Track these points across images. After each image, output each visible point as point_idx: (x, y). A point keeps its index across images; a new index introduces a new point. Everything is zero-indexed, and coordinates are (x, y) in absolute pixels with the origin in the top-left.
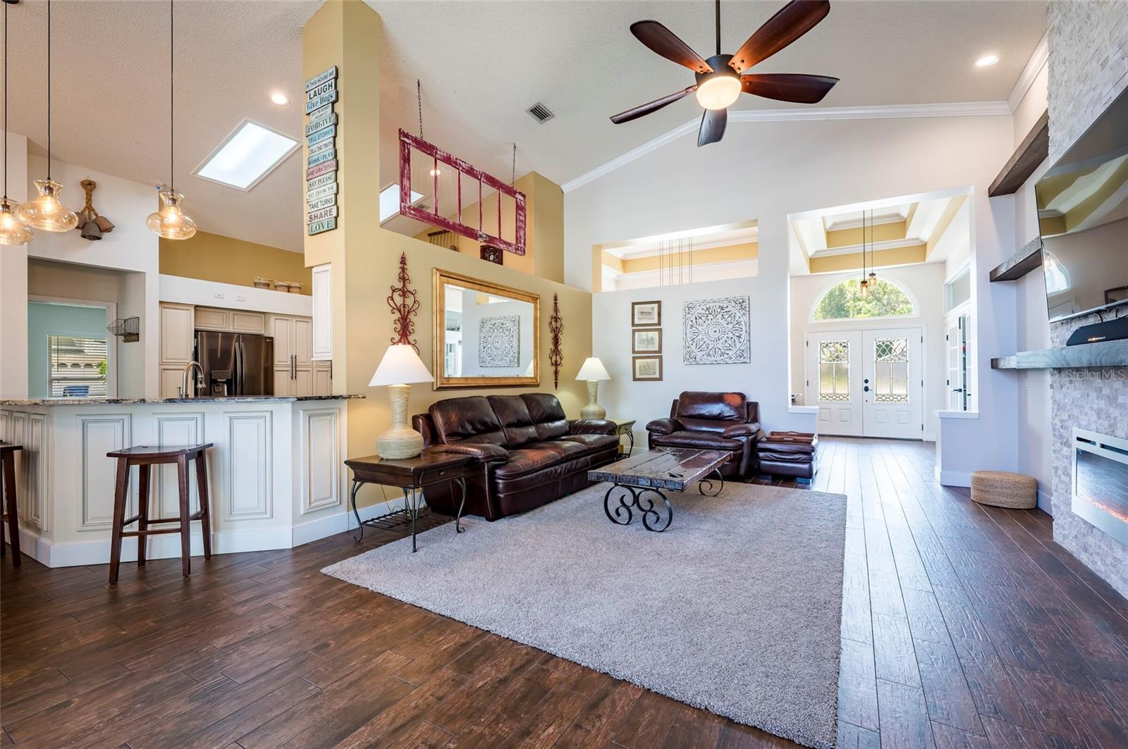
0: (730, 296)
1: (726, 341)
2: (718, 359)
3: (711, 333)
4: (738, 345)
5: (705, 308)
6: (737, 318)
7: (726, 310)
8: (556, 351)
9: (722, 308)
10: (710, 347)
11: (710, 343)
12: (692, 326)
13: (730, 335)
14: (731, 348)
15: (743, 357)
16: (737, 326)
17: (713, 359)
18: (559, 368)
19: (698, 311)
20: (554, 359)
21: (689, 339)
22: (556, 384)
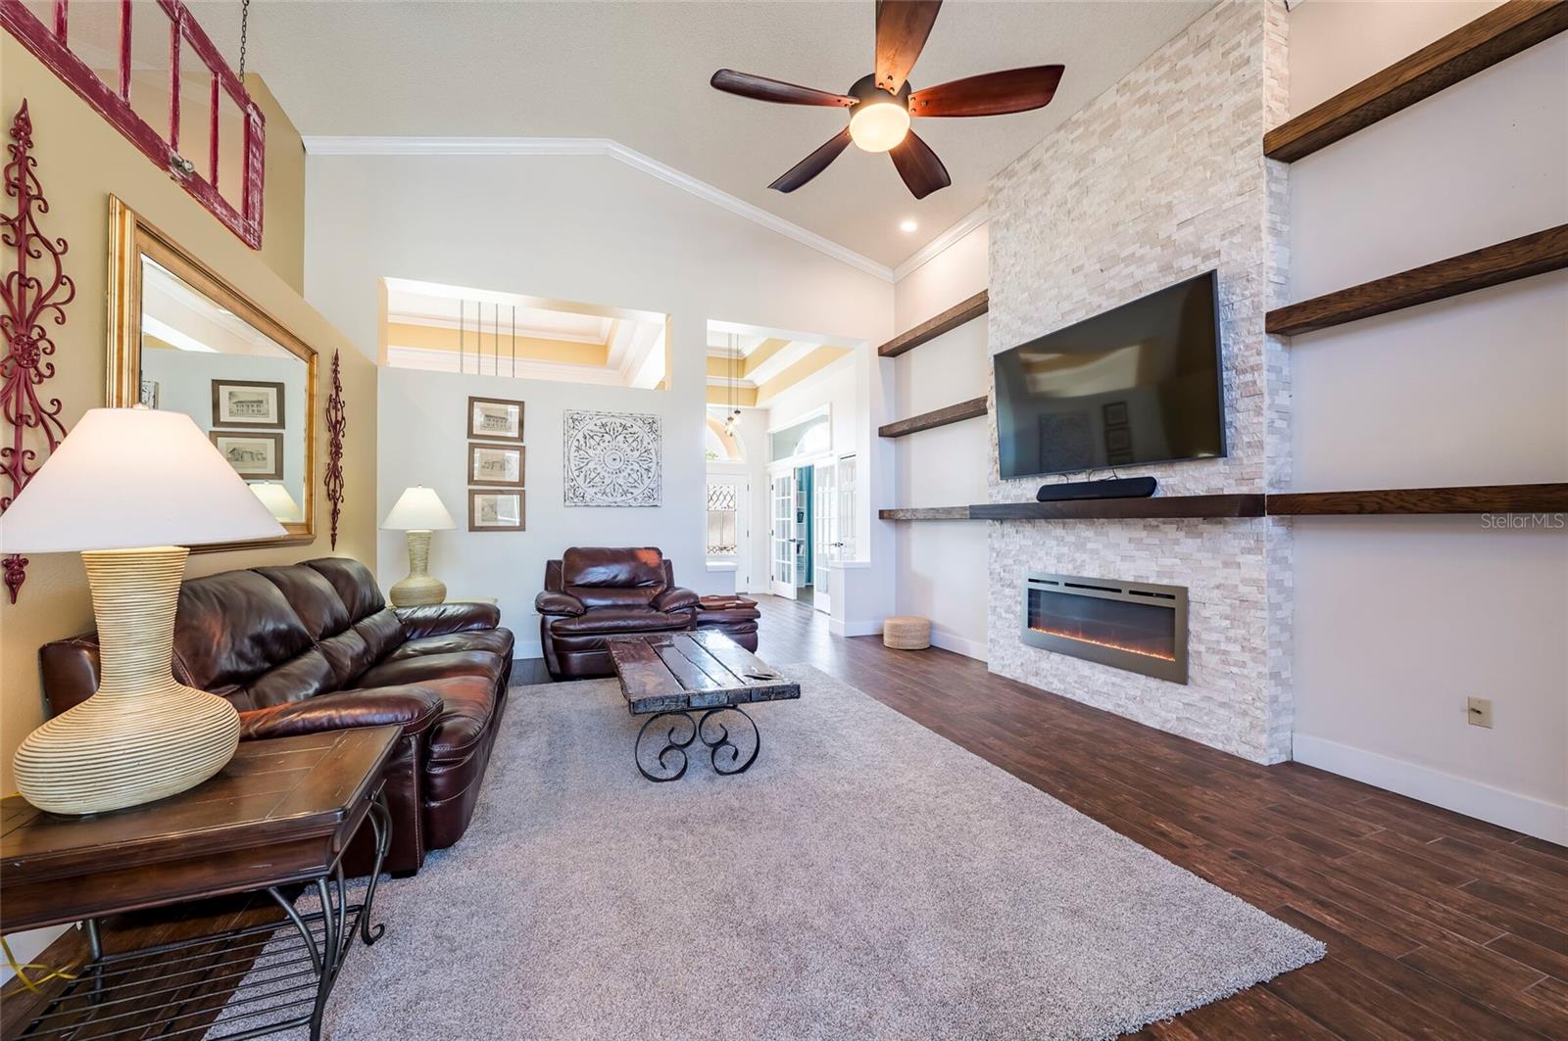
0: (637, 412)
1: (629, 475)
2: (619, 499)
3: (608, 461)
4: (647, 481)
5: (599, 423)
6: (645, 444)
7: (630, 430)
8: (334, 472)
9: (625, 427)
10: (607, 481)
11: (607, 475)
12: (578, 449)
13: (636, 467)
14: (636, 484)
15: (652, 500)
16: (646, 454)
17: (611, 499)
18: (340, 506)
19: (589, 426)
20: (332, 486)
21: (574, 468)
22: (334, 536)
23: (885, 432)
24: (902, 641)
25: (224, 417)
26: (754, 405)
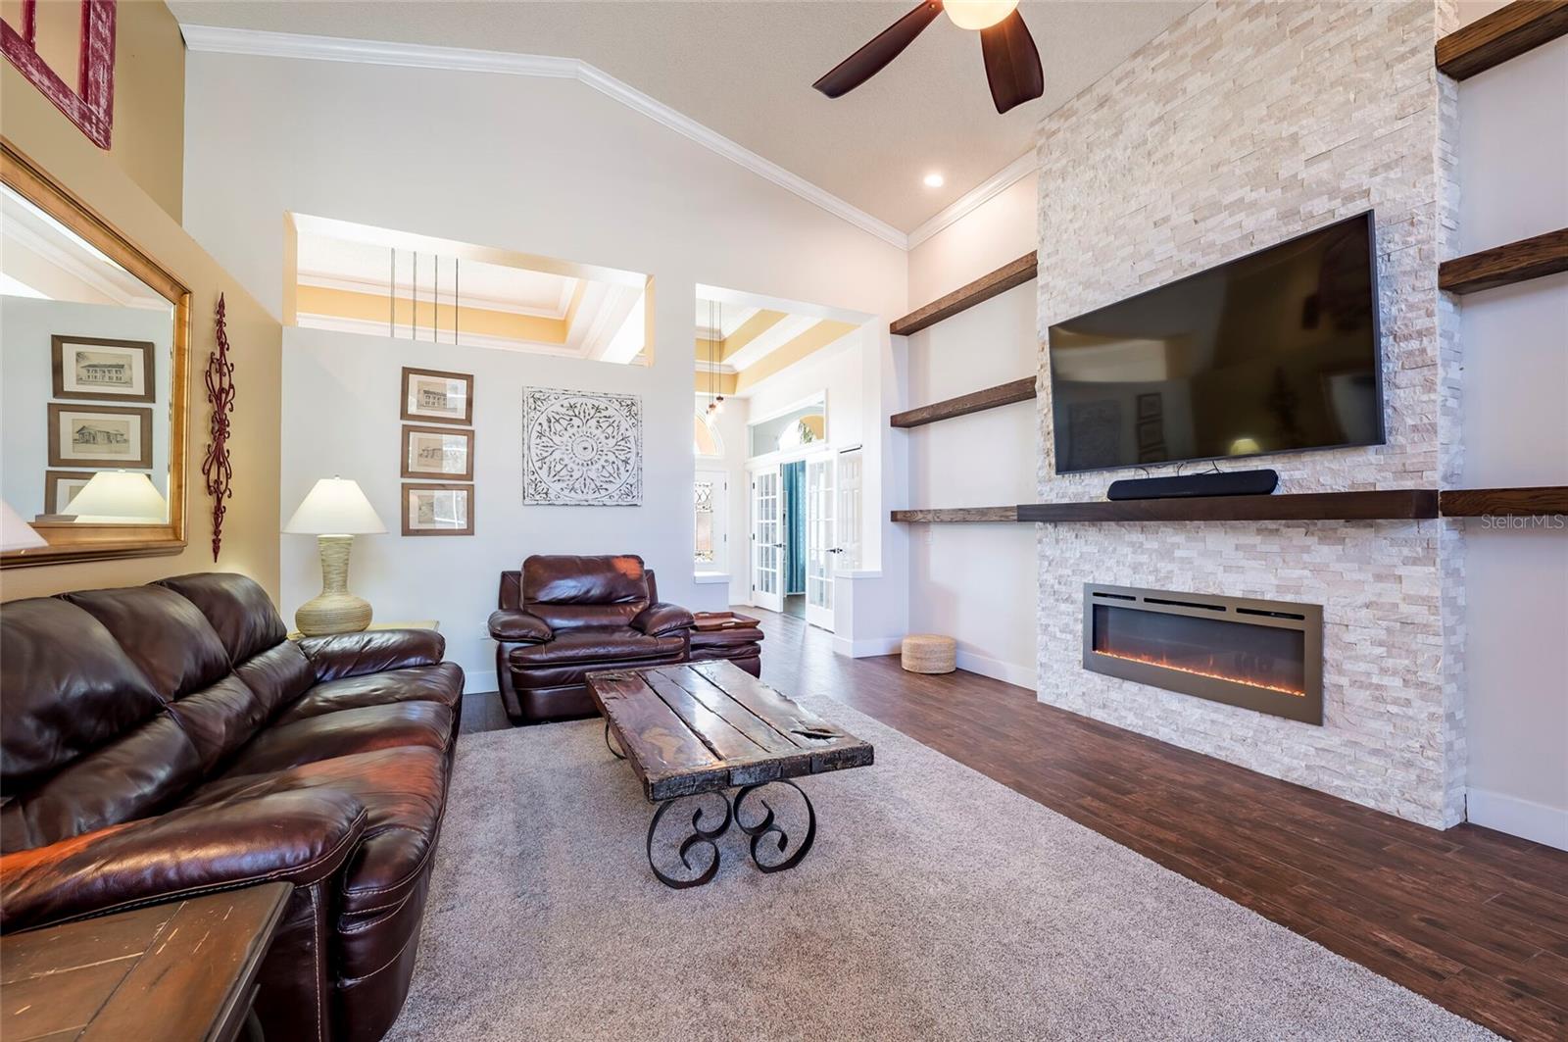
0: (613, 391)
1: (603, 467)
2: (590, 496)
3: (578, 449)
4: (624, 475)
5: (566, 404)
6: (622, 430)
7: (604, 413)
8: (217, 456)
9: (598, 410)
10: (576, 475)
11: (575, 467)
12: (541, 435)
13: (611, 458)
14: (611, 479)
15: (630, 498)
16: (623, 443)
17: (580, 496)
18: (225, 502)
19: (554, 407)
20: (213, 476)
21: (535, 458)
22: (216, 544)
23: (897, 422)
24: (927, 664)
25: (70, 384)
26: (734, 393)
